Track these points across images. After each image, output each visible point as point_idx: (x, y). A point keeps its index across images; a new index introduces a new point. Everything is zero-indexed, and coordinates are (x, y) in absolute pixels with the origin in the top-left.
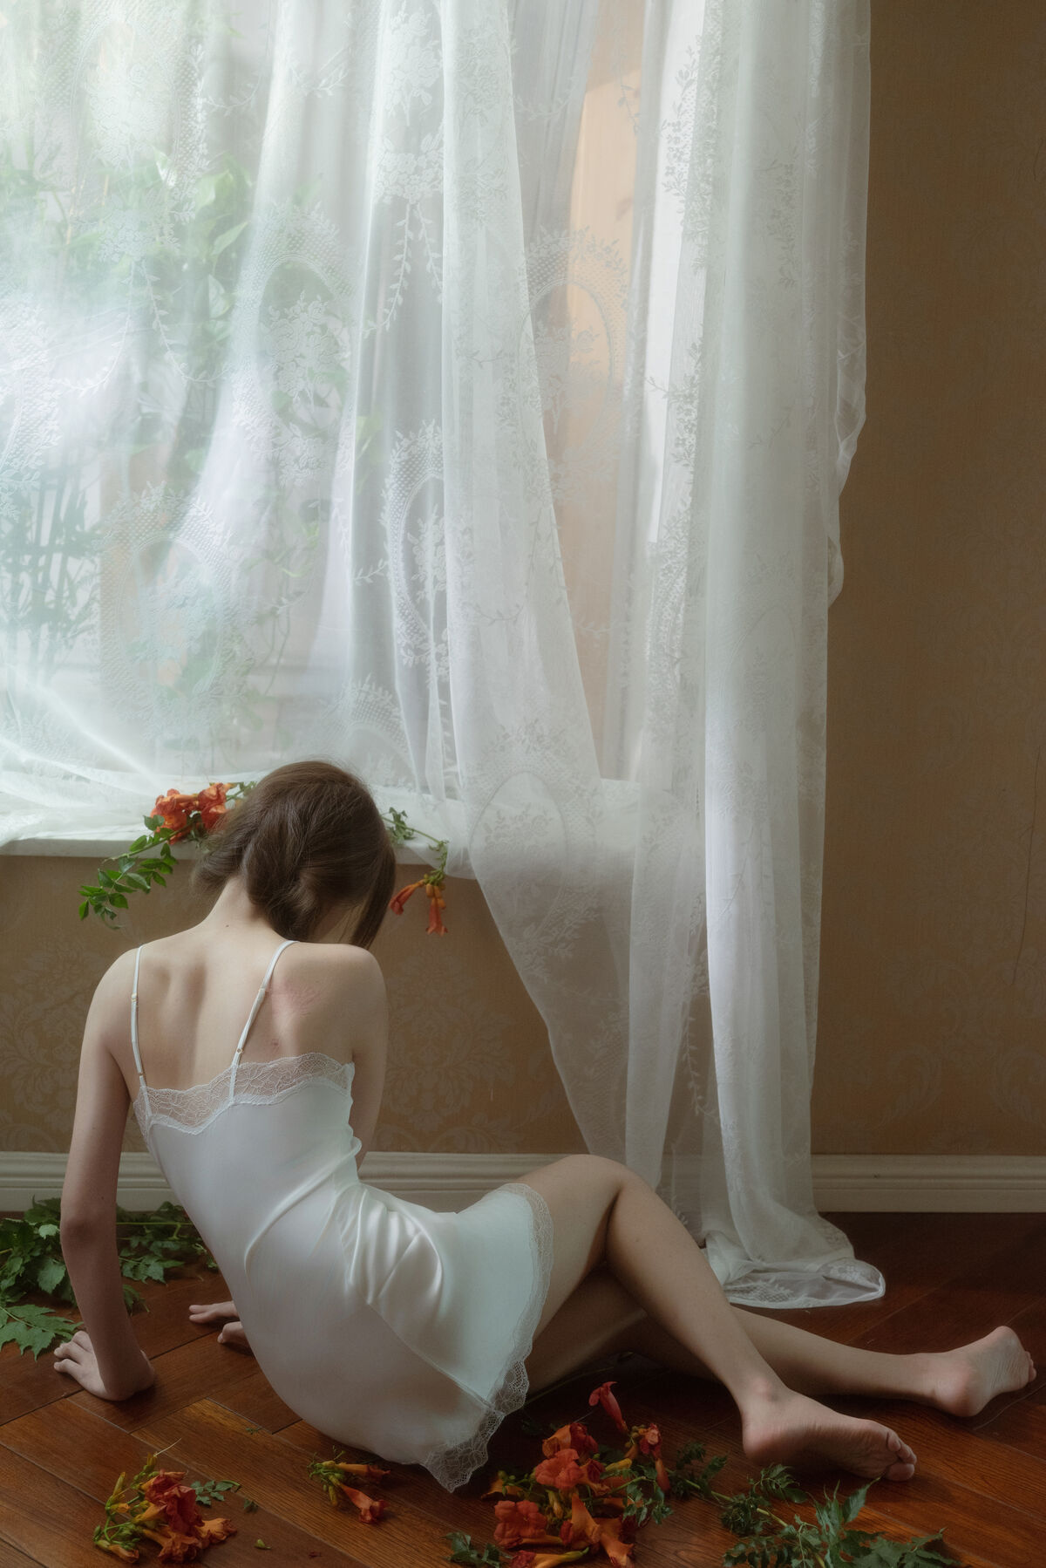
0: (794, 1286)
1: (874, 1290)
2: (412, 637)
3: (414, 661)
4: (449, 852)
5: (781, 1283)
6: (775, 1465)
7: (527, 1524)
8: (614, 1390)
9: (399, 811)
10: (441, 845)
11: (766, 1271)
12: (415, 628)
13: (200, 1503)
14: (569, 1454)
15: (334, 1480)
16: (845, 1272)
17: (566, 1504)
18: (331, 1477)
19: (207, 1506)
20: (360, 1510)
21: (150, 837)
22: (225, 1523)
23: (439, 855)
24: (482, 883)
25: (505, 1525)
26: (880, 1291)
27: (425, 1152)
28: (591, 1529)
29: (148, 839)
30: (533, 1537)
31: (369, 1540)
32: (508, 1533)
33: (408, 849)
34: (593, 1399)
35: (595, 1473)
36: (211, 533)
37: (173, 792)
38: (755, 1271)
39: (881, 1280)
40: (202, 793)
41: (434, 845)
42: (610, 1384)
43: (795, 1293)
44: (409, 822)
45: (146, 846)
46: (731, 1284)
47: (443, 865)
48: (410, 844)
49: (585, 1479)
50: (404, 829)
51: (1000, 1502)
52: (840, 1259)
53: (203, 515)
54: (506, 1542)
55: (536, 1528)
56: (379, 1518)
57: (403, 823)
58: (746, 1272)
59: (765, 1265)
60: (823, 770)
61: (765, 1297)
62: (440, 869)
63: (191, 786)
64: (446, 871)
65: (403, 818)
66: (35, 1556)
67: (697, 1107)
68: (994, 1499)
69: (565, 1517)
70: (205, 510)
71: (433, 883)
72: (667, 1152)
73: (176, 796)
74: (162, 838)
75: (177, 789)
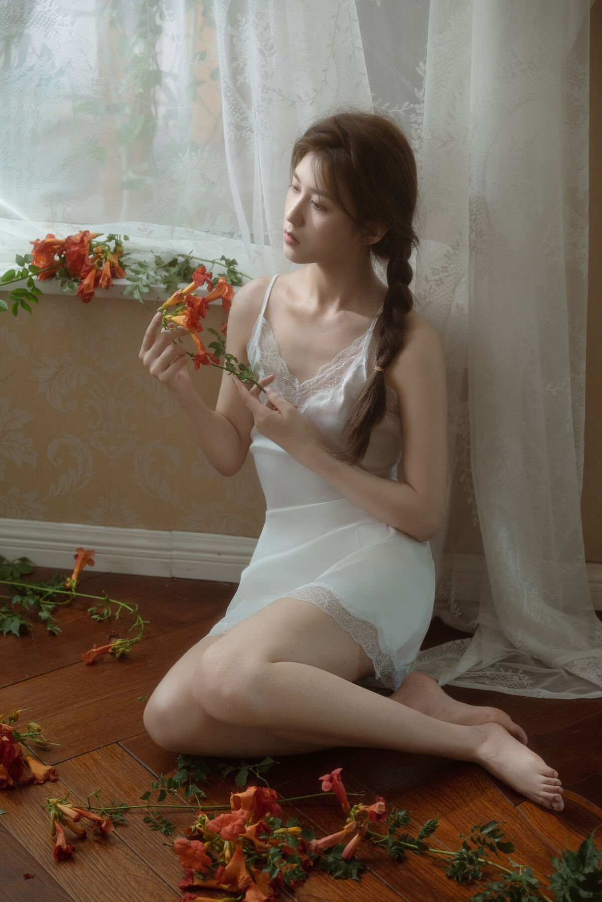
0: (536, 679)
2: (234, 115)
3: (236, 136)
5: (529, 674)
9: (231, 258)
12: (236, 107)
14: (243, 813)
21: (19, 272)
28: (241, 877)
29: (17, 273)
36: (59, 24)
37: (51, 236)
40: (69, 238)
43: (535, 685)
45: (13, 280)
53: (49, 11)
57: (234, 270)
61: (506, 683)
63: (63, 233)
70: (50, 6)
73: (50, 240)
74: (30, 273)
75: (54, 233)
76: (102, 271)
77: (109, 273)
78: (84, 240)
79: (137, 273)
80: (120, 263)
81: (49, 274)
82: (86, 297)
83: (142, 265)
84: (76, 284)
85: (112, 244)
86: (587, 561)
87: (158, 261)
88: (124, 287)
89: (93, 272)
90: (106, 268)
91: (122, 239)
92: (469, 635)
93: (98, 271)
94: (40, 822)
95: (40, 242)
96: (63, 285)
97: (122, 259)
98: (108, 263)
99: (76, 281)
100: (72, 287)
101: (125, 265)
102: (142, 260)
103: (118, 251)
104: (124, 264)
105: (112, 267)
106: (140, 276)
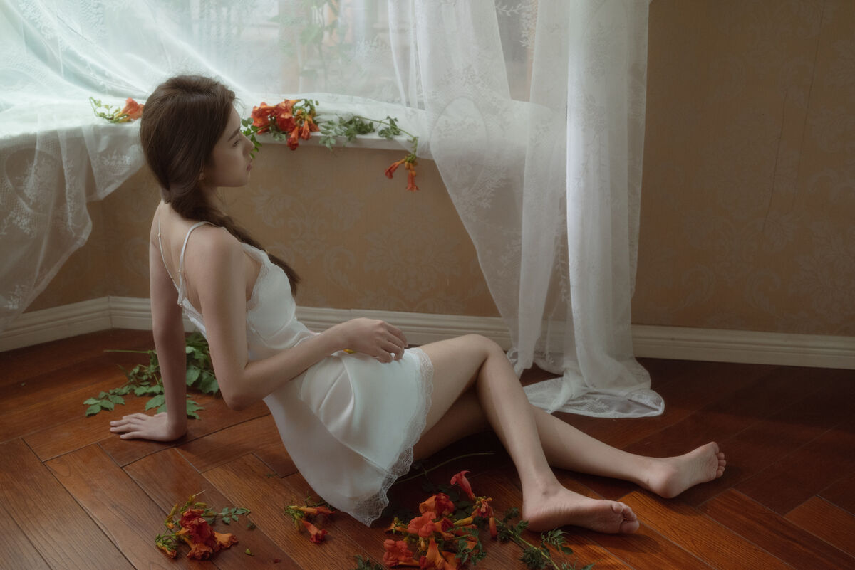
0: (610, 405)
1: (657, 410)
4: (419, 144)
5: (603, 401)
6: (557, 530)
7: (402, 554)
8: (466, 475)
9: (393, 118)
10: (415, 139)
11: (596, 393)
13: (224, 522)
14: (431, 515)
15: (297, 517)
16: (641, 398)
17: (427, 542)
18: (295, 515)
19: (228, 524)
20: (311, 535)
22: (232, 537)
23: (413, 145)
24: (437, 161)
25: (389, 554)
26: (660, 410)
27: (411, 311)
28: (438, 561)
30: (405, 561)
31: (311, 554)
32: (391, 558)
33: (395, 141)
34: (453, 480)
35: (446, 526)
37: (263, 104)
38: (589, 393)
39: (663, 404)
40: (278, 106)
41: (411, 139)
42: (465, 472)
43: (609, 409)
44: (399, 125)
46: (573, 400)
47: (415, 151)
48: (397, 138)
49: (440, 530)
50: (395, 129)
51: (699, 559)
52: (640, 390)
54: (389, 563)
55: (407, 557)
56: (321, 540)
57: (395, 125)
58: (583, 393)
59: (595, 390)
60: (645, 100)
61: (592, 409)
62: (413, 153)
63: (273, 101)
64: (417, 154)
65: (396, 123)
66: (121, 549)
67: (563, 296)
68: (696, 556)
69: (425, 552)
71: (409, 162)
72: (545, 318)
73: (264, 107)
74: (252, 131)
75: (266, 102)
76: (303, 128)
77: (308, 129)
78: (288, 108)
79: (328, 128)
80: (314, 121)
81: (265, 129)
82: (293, 146)
83: (330, 123)
84: (284, 136)
85: (308, 109)
86: (632, 323)
87: (341, 120)
88: (318, 138)
89: (297, 129)
90: (305, 125)
91: (314, 104)
92: (559, 376)
93: (300, 127)
94: (280, 520)
95: (257, 109)
96: (274, 136)
97: (315, 119)
98: (306, 122)
99: (284, 133)
100: (281, 138)
101: (318, 123)
102: (330, 120)
103: (312, 113)
104: (317, 121)
105: (310, 125)
106: (330, 131)
